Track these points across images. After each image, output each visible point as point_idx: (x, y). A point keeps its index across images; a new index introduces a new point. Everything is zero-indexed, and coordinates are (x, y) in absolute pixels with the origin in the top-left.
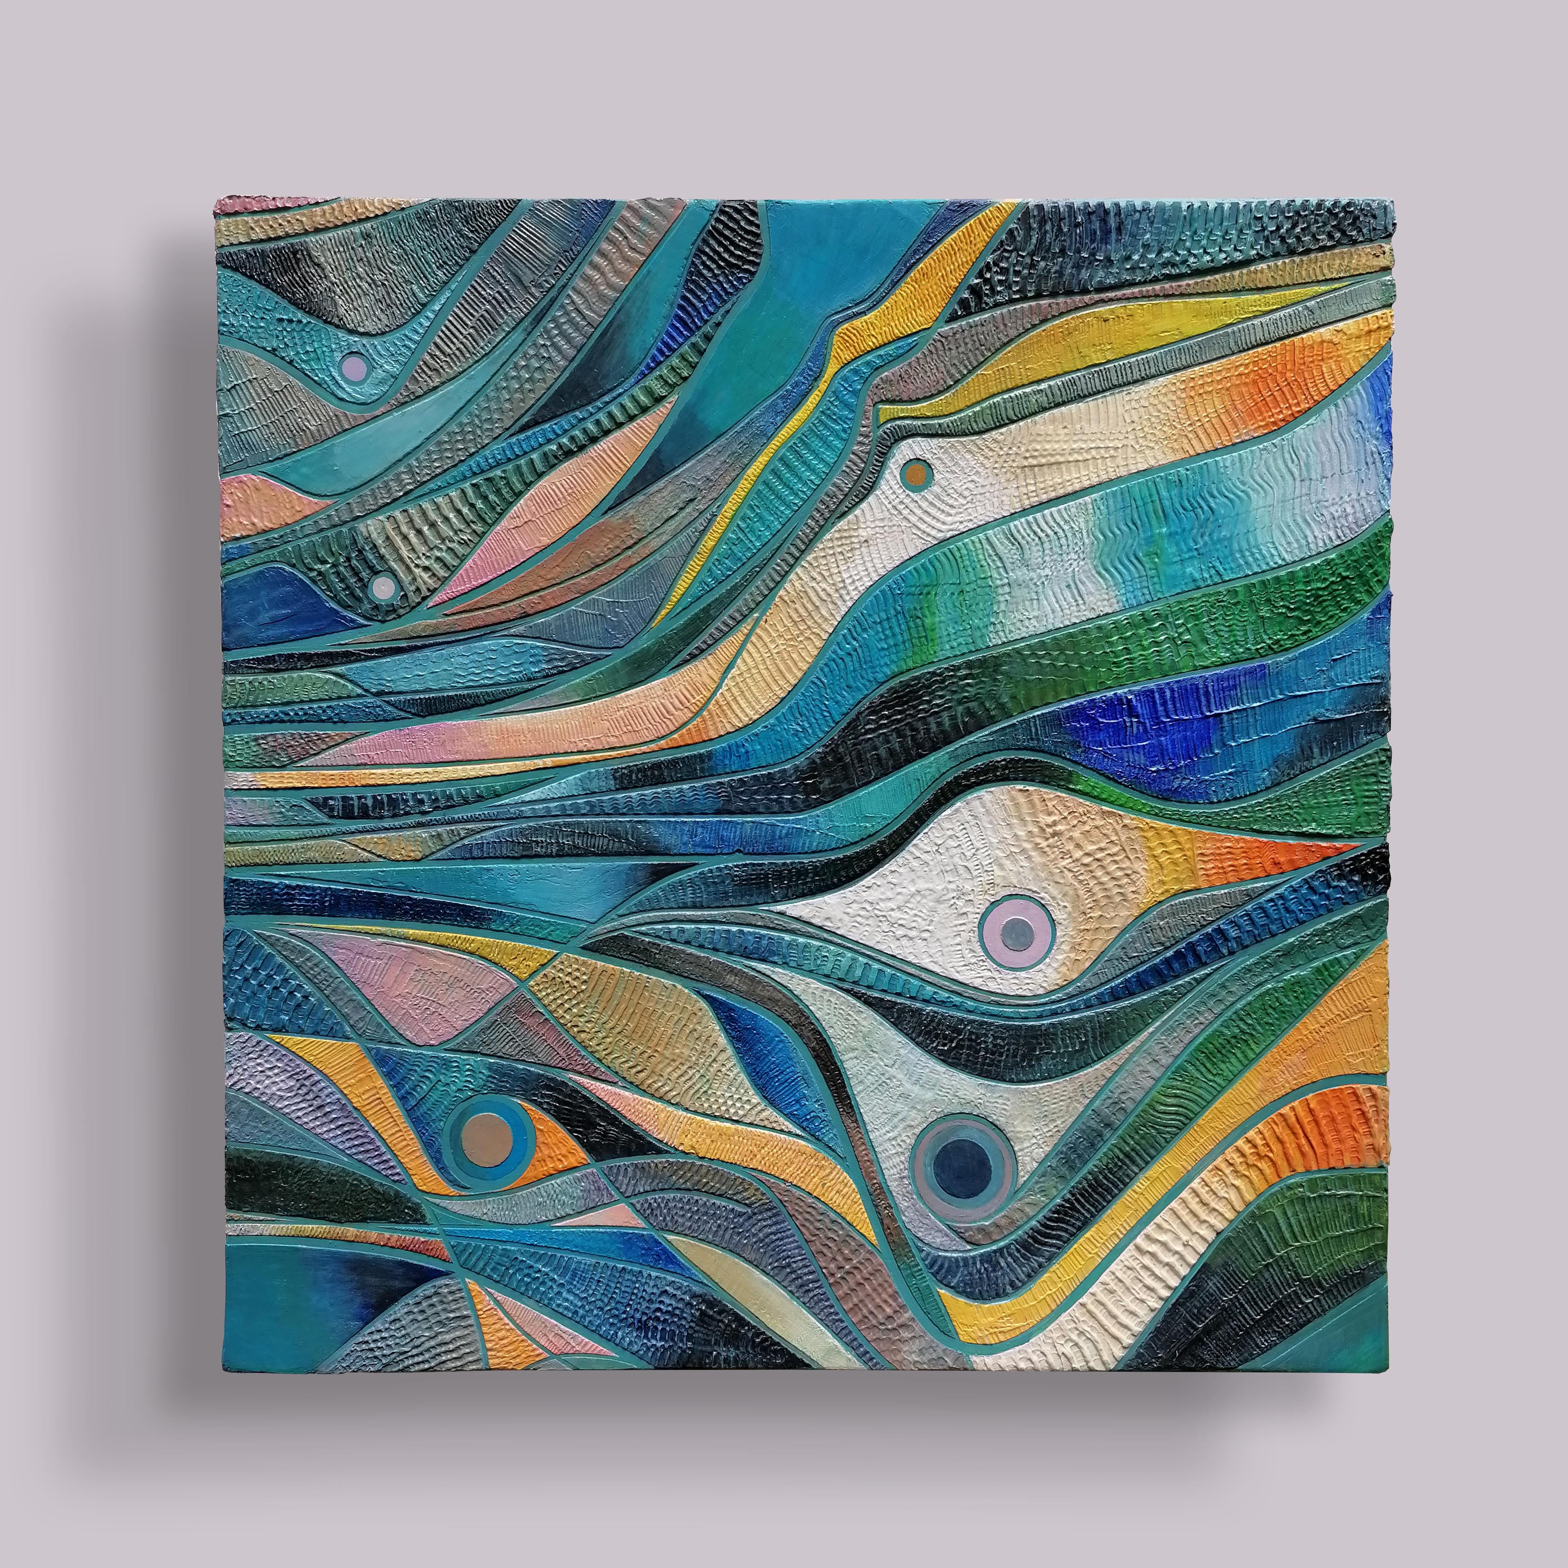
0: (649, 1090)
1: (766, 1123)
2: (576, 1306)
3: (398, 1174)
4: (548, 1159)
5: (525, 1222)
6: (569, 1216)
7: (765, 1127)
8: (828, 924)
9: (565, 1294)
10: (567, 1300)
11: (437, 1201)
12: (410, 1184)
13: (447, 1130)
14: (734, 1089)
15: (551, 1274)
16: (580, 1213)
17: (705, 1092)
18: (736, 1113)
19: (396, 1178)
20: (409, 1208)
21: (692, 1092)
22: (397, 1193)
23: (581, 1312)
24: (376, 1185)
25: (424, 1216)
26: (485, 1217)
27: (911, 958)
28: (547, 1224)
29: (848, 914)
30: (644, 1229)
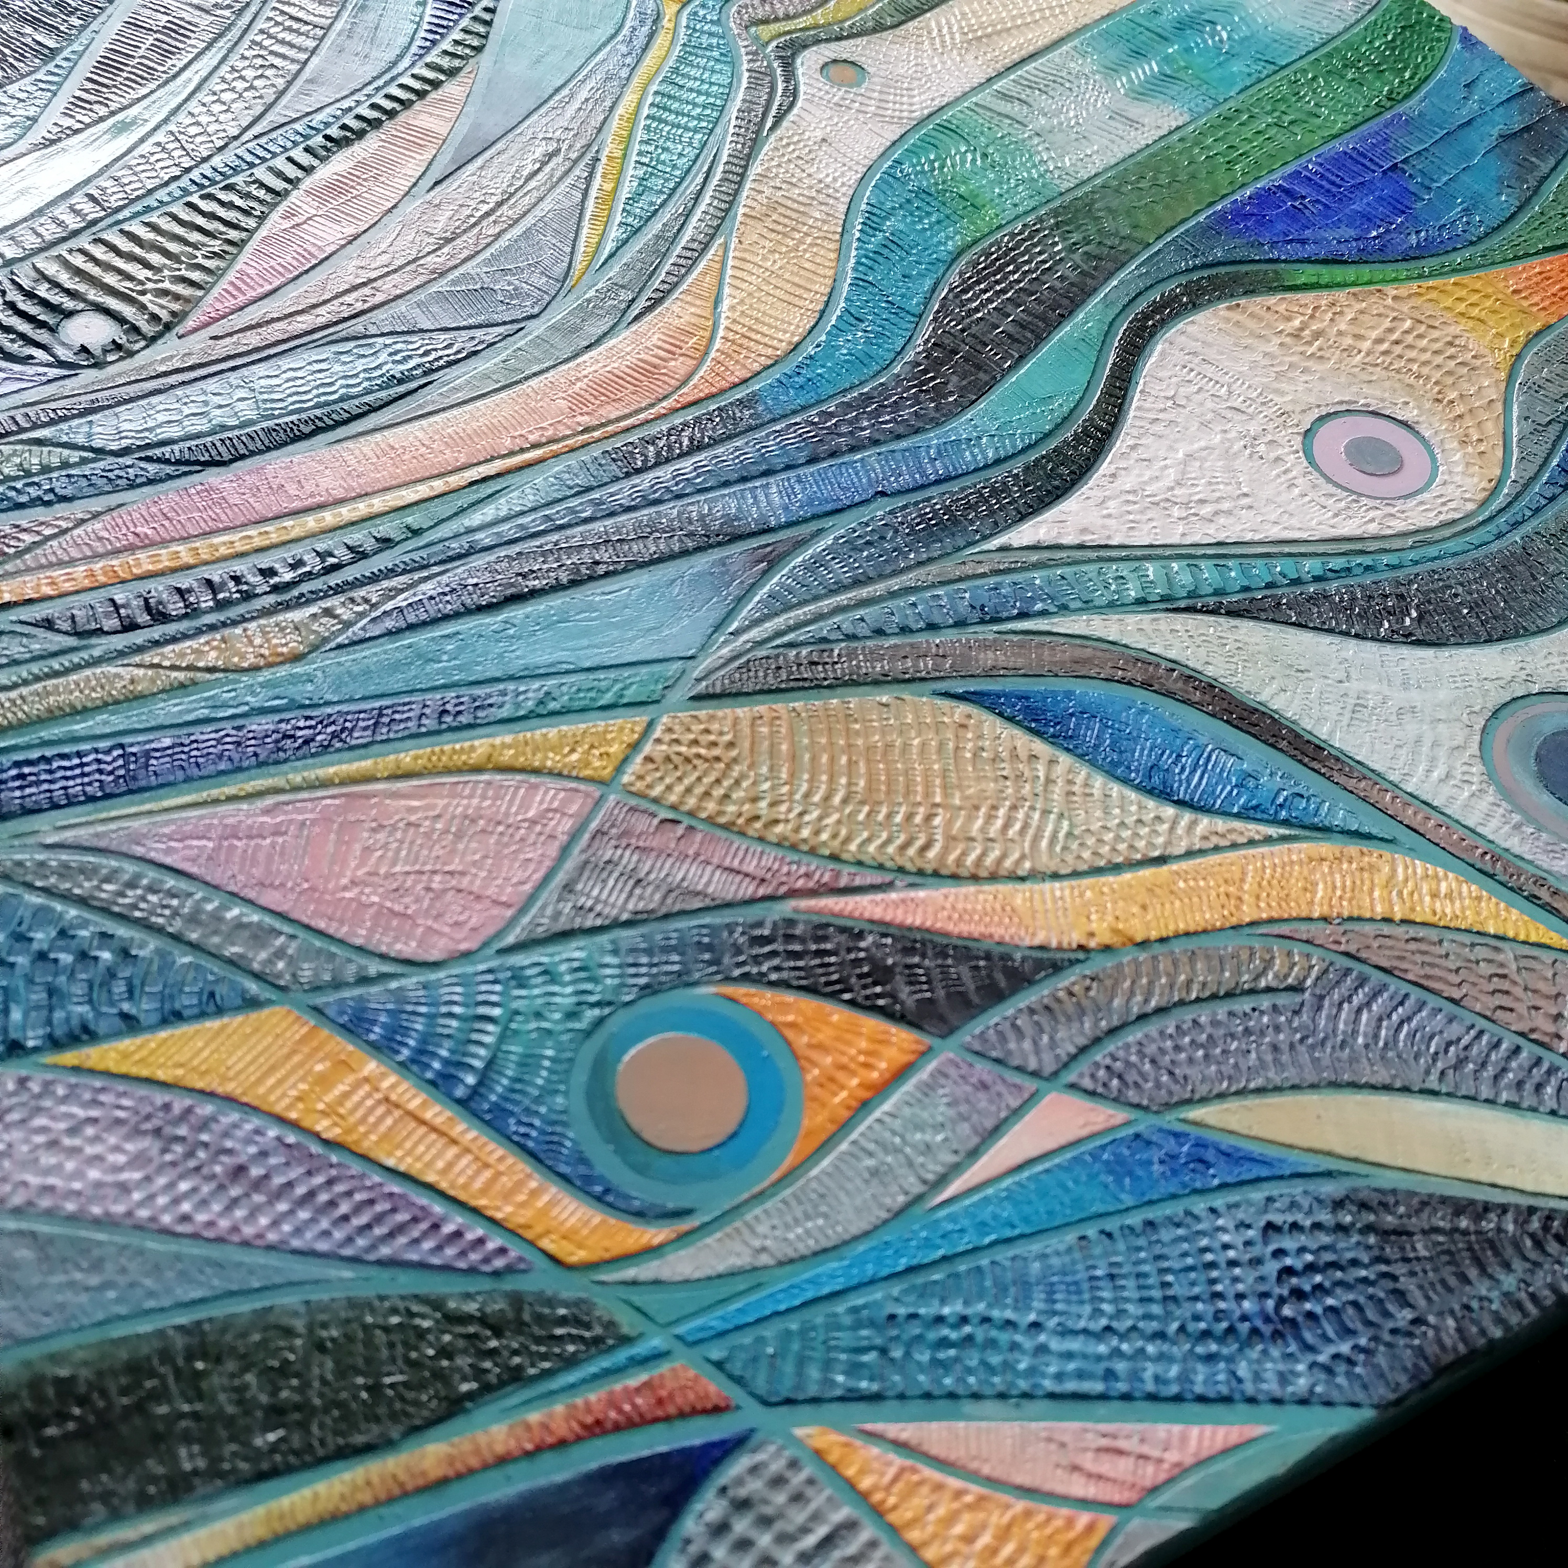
0: (964, 872)
1: (1215, 840)
2: (1099, 1358)
3: (502, 1251)
4: (841, 1076)
5: (864, 1226)
6: (956, 1169)
7: (1217, 849)
8: (1088, 539)
9: (1055, 1344)
10: (1069, 1356)
11: (630, 1273)
12: (542, 1263)
13: (578, 1105)
14: (1117, 811)
15: (996, 1314)
16: (974, 1154)
17: (1069, 834)
18: (1151, 845)
19: (499, 1263)
20: (563, 1321)
21: (1044, 843)
22: (517, 1300)
23: (1120, 1366)
24: (452, 1305)
25: (610, 1325)
26: (765, 1259)
27: (1248, 537)
28: (917, 1210)
29: (1109, 516)
30: (1128, 1123)
